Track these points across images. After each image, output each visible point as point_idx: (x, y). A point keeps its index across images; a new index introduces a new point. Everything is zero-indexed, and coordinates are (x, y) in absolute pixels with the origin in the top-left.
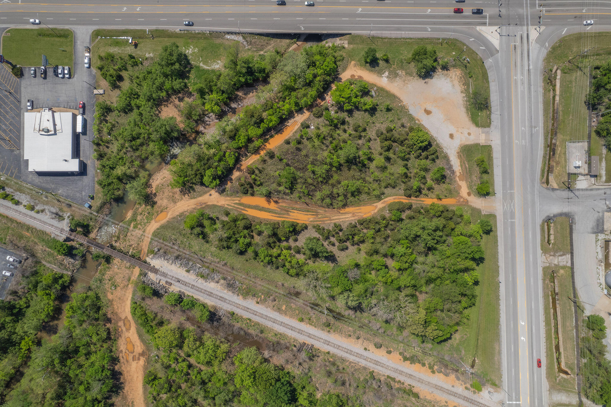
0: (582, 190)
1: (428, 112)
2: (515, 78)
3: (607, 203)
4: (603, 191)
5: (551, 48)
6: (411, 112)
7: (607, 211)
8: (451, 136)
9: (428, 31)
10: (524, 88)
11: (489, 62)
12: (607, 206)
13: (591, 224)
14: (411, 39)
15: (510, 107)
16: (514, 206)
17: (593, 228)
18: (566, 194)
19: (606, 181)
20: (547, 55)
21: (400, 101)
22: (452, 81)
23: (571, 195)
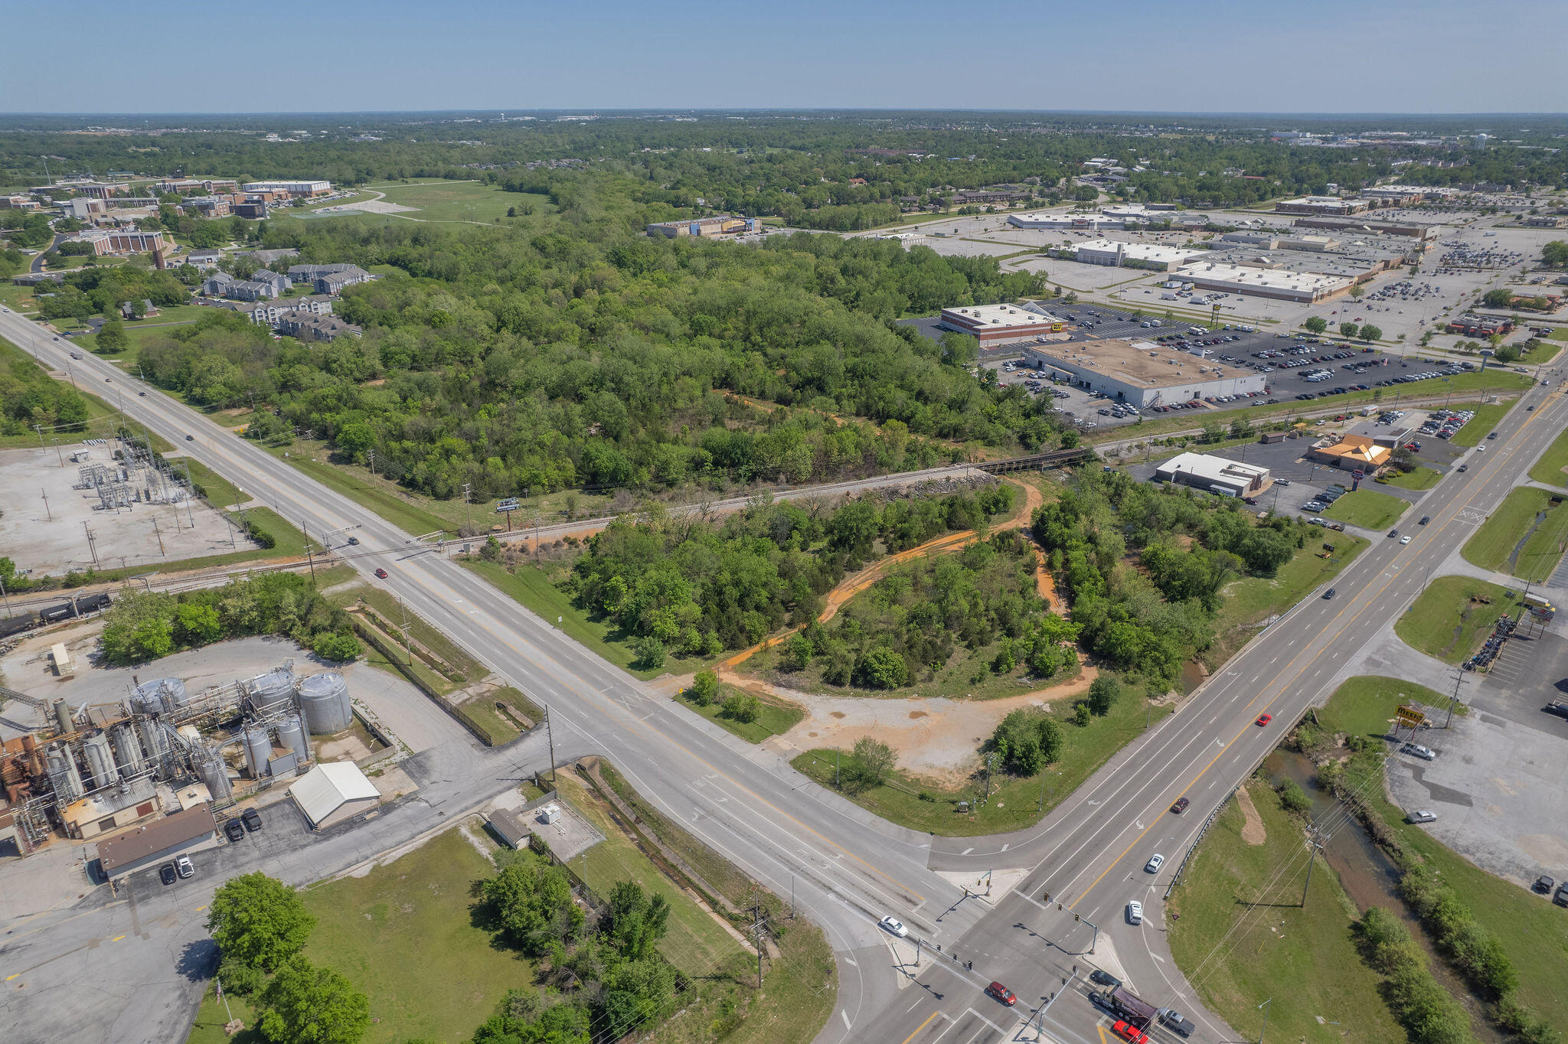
0: (500, 792)
1: (915, 715)
2: (840, 856)
3: (424, 804)
4: (448, 814)
5: (833, 963)
6: (941, 699)
7: (415, 793)
8: (839, 715)
9: (1090, 799)
10: (799, 855)
11: (923, 842)
12: (420, 800)
13: (438, 763)
14: (1094, 771)
15: (789, 809)
16: (624, 706)
17: (428, 758)
18: (530, 772)
19: (456, 830)
20: (826, 946)
21: (974, 699)
22: (943, 770)
23: (519, 775)
